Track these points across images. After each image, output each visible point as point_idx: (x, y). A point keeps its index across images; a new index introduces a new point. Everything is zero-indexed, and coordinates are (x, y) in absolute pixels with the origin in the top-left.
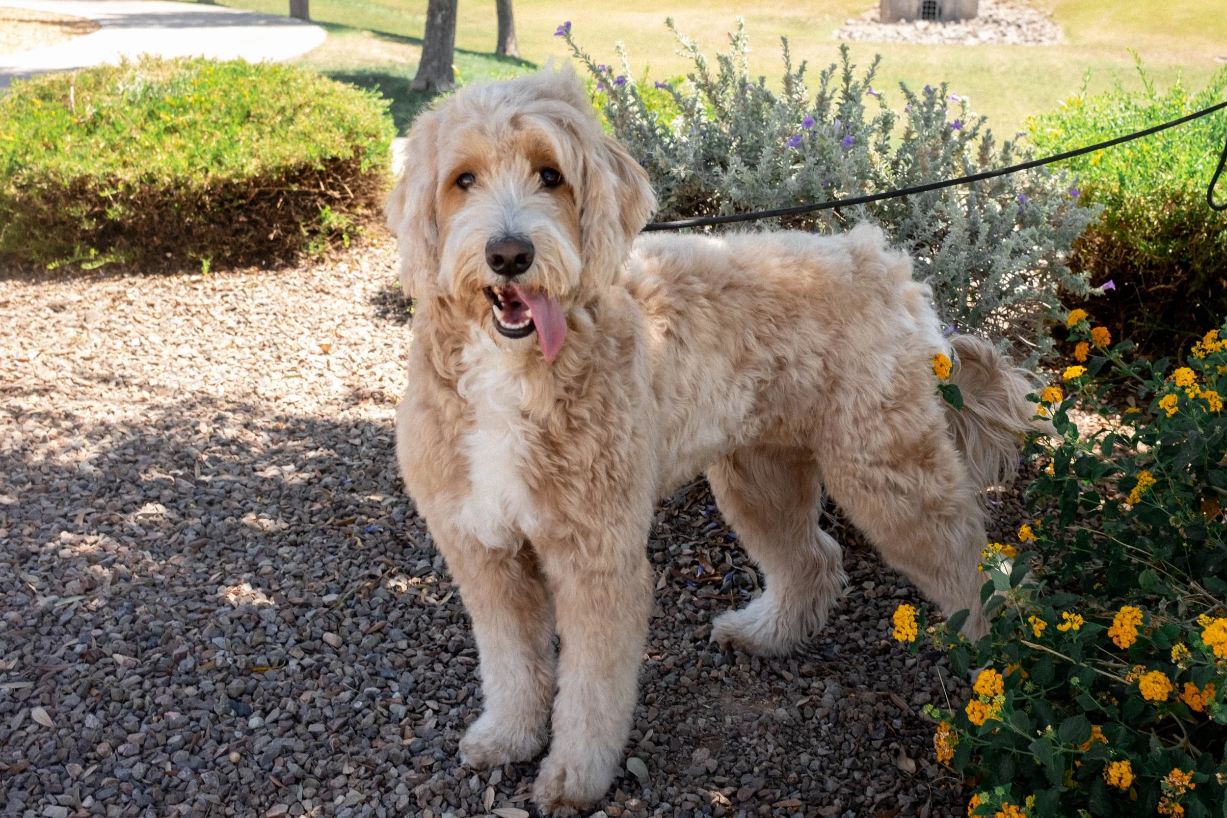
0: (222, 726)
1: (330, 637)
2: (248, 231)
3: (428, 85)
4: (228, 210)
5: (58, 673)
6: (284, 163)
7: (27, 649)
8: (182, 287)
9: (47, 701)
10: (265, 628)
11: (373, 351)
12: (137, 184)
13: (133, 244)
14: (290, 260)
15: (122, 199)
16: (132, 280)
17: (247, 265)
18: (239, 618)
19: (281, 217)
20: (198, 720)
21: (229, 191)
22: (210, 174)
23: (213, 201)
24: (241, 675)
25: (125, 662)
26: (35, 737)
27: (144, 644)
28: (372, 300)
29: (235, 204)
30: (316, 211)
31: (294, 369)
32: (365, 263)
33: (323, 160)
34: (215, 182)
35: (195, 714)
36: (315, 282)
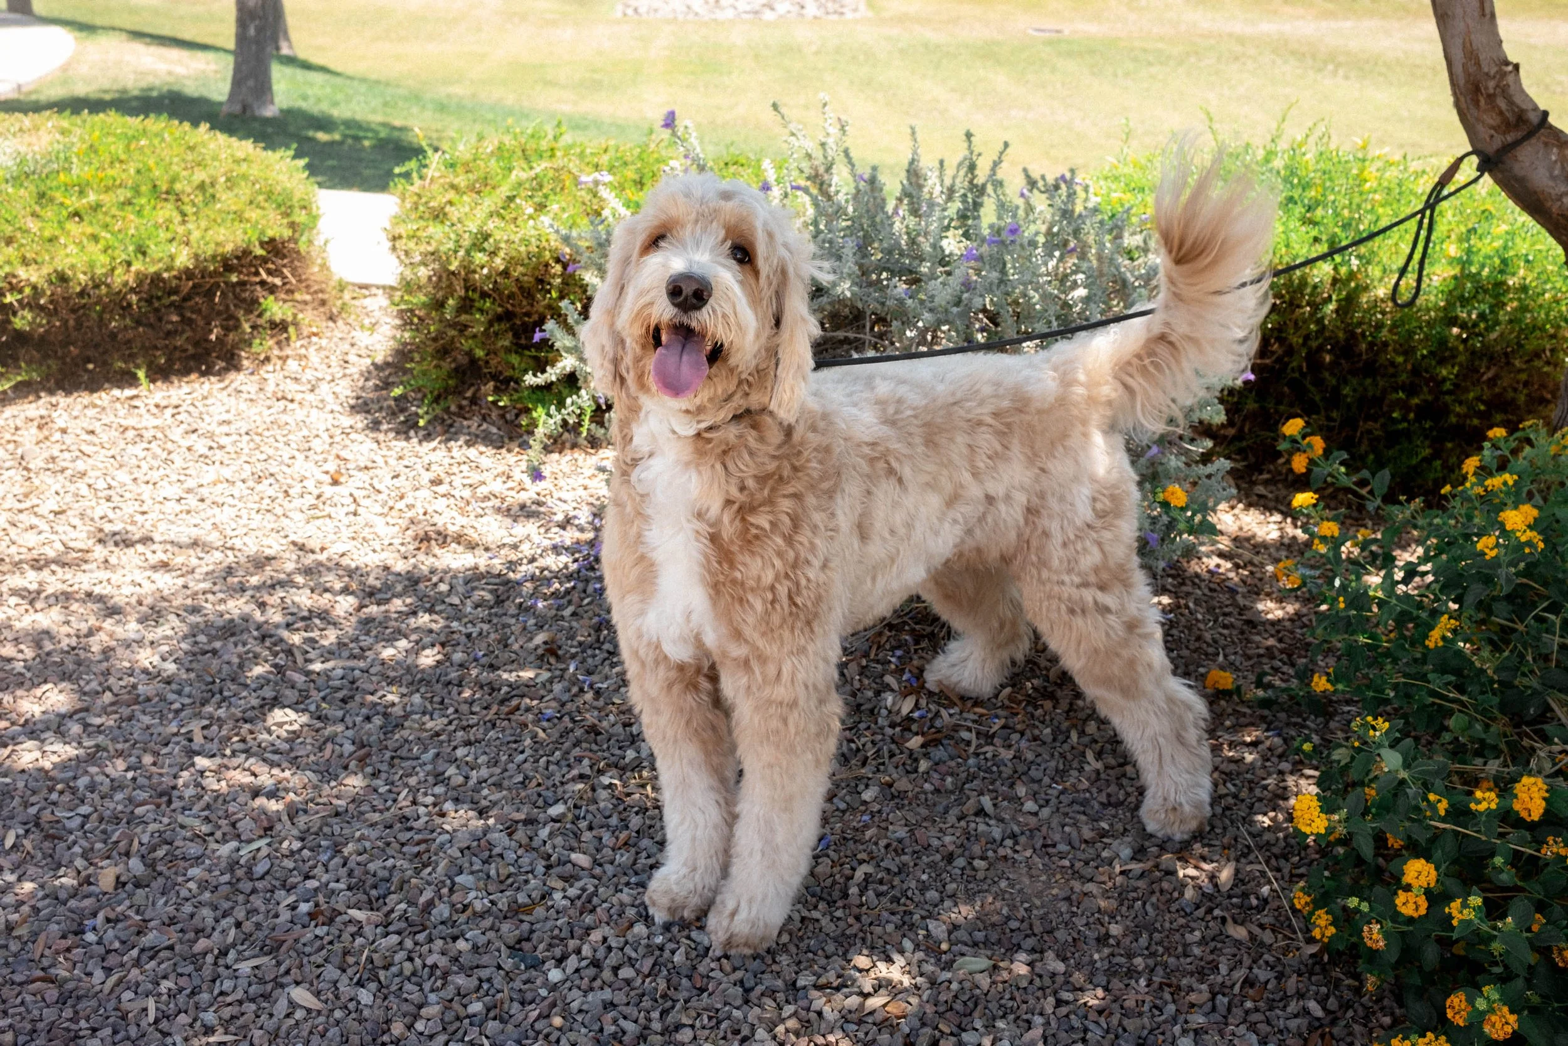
0: (517, 984)
1: (578, 858)
2: (183, 332)
3: (245, 108)
4: (157, 310)
5: (296, 941)
6: (220, 250)
7: (240, 913)
8: (118, 405)
9: (300, 979)
10: (501, 856)
11: (396, 476)
12: (46, 286)
13: (46, 356)
14: (232, 363)
15: (29, 304)
16: (54, 400)
17: (185, 372)
18: (468, 848)
19: (219, 313)
20: (489, 980)
21: (157, 286)
22: (133, 269)
23: (139, 300)
24: (505, 918)
25: (368, 919)
26: (309, 1024)
27: (374, 893)
28: (352, 407)
29: (166, 301)
30: (255, 302)
31: (314, 507)
32: (314, 358)
33: (262, 244)
34: (141, 278)
35: (484, 973)
36: (270, 387)
